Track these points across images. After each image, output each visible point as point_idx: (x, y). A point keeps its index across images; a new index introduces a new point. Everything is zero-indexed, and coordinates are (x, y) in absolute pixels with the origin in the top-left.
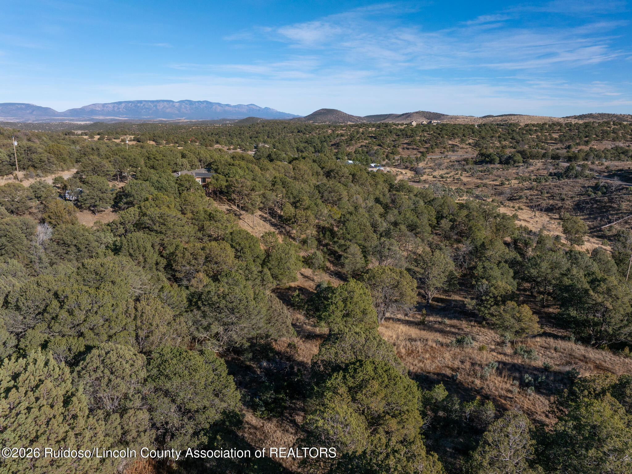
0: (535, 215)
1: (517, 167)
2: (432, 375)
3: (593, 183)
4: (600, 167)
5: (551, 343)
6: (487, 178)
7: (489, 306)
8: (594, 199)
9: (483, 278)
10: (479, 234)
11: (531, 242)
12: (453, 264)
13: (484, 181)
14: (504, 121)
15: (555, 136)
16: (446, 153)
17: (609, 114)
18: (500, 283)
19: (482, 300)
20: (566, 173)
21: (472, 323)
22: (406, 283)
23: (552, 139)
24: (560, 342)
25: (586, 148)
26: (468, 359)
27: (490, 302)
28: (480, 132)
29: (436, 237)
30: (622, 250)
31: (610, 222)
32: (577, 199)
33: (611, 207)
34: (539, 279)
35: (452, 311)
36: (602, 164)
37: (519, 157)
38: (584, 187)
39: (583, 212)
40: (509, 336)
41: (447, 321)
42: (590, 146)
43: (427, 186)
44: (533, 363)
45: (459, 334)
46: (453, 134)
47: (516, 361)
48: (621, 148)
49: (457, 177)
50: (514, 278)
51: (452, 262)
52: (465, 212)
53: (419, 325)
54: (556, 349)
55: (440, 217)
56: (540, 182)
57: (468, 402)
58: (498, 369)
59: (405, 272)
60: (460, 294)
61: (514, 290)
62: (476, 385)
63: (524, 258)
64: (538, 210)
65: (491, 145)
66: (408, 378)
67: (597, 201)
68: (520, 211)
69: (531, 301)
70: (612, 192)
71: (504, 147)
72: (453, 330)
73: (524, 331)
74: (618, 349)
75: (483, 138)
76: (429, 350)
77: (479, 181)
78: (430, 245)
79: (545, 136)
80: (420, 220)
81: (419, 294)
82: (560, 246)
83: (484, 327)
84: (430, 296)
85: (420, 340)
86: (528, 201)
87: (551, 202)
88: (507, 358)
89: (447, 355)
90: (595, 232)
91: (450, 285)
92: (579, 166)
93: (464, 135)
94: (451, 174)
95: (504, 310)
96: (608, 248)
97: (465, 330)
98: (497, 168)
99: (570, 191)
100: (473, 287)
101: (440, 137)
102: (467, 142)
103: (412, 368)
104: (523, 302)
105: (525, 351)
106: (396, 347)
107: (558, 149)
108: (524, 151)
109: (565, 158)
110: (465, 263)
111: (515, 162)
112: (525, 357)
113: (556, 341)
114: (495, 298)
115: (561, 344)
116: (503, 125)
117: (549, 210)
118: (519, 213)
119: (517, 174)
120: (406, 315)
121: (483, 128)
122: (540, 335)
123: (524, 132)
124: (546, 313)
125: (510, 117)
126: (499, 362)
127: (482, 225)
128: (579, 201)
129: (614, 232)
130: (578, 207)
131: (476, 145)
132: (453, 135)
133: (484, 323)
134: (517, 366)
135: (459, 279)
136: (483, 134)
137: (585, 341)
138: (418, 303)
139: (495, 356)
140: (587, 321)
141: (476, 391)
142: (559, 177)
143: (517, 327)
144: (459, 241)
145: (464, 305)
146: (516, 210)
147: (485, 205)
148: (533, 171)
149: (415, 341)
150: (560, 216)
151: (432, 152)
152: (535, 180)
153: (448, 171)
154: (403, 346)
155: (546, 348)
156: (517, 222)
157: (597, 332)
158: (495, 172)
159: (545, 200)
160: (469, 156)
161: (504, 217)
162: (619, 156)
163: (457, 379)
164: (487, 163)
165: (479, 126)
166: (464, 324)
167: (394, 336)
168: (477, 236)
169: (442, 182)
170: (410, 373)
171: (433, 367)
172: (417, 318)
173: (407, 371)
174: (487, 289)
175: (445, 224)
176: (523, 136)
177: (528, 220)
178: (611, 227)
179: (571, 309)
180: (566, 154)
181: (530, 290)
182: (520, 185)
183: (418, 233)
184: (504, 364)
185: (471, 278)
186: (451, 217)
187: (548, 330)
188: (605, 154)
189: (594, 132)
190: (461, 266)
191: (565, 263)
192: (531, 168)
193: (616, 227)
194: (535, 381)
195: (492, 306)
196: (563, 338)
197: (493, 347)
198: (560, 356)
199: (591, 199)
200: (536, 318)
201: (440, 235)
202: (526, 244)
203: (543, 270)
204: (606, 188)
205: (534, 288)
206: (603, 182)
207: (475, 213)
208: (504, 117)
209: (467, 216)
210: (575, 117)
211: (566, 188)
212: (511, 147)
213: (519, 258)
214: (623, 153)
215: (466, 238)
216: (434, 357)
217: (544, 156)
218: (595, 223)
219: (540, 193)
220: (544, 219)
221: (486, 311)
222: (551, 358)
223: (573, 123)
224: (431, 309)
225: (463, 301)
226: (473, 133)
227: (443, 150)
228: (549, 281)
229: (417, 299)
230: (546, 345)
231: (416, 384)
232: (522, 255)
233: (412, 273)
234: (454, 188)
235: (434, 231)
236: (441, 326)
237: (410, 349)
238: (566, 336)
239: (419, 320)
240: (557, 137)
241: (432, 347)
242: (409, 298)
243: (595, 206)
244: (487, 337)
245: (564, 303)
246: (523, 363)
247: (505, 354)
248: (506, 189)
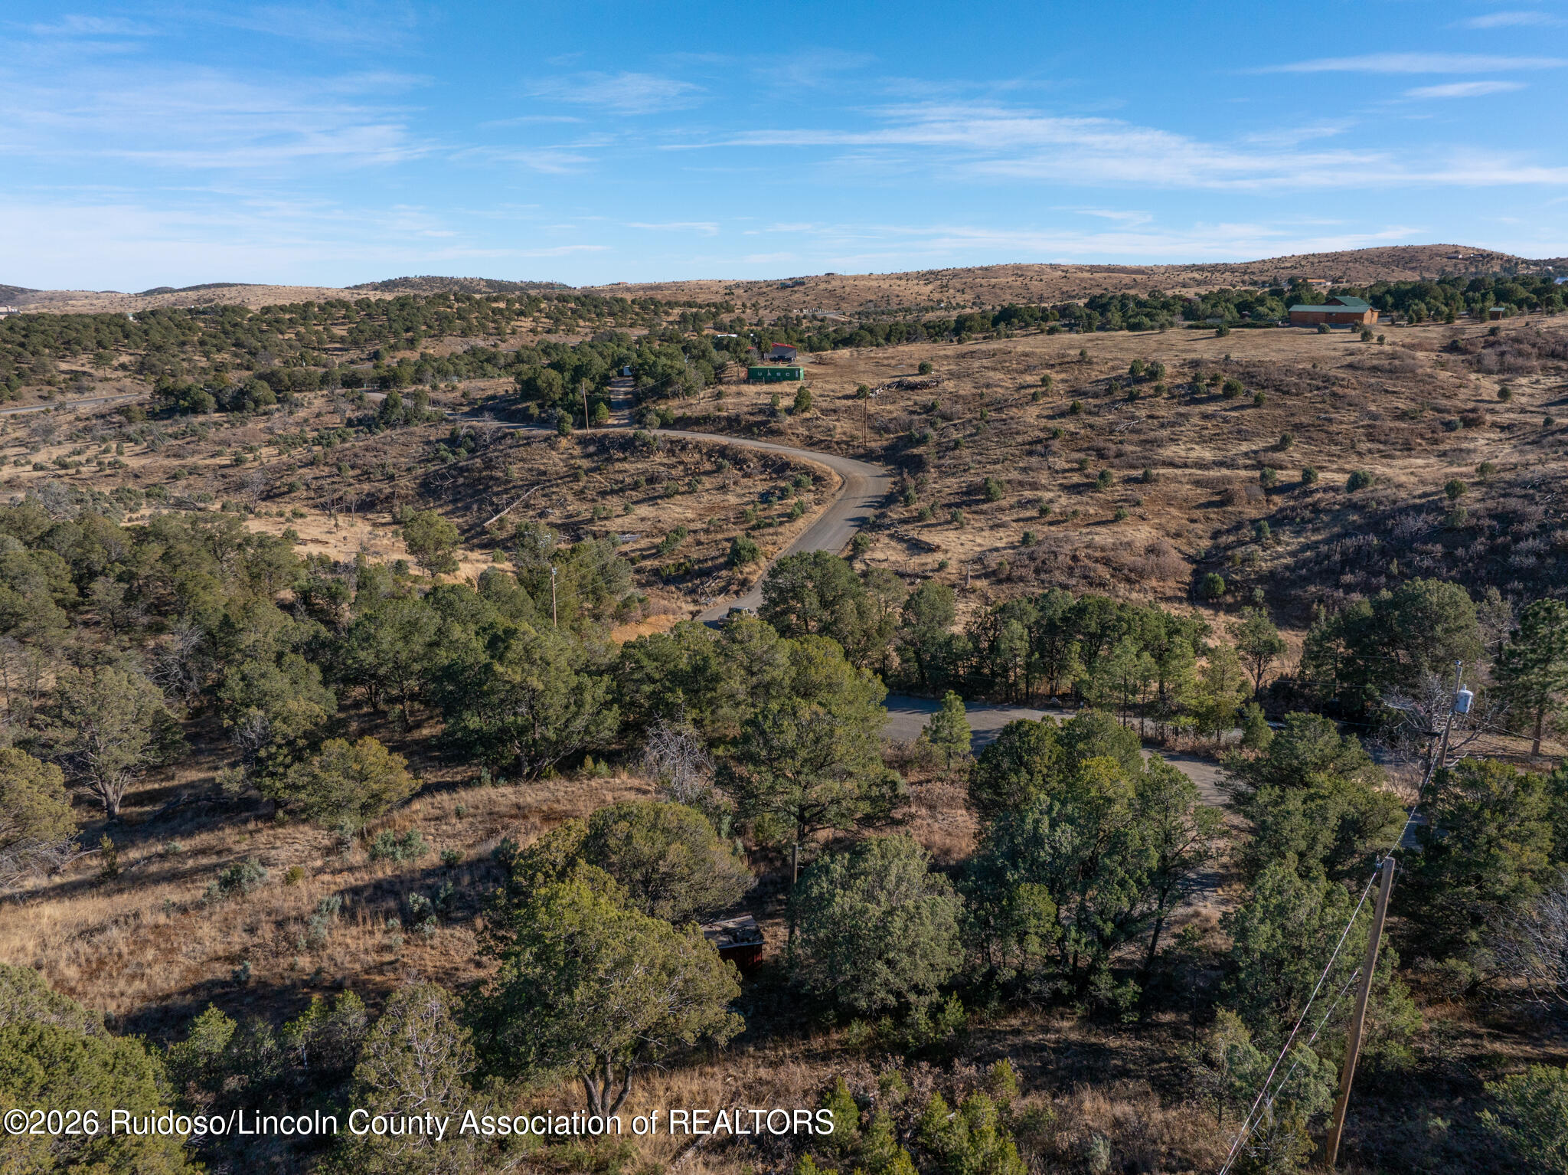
0: (336, 525)
1: (265, 414)
2: (178, 1001)
3: (444, 431)
4: (451, 395)
5: (446, 805)
6: (194, 452)
7: (281, 770)
8: (455, 467)
9: (248, 706)
10: (208, 598)
11: (342, 588)
12: (159, 692)
13: (190, 461)
14: (206, 301)
15: (340, 331)
16: (59, 398)
17: (441, 279)
18: (293, 705)
19: (259, 761)
20: (384, 417)
21: (251, 826)
22: (25, 783)
23: (333, 339)
24: (463, 793)
25: (414, 356)
26: (263, 917)
27: (281, 758)
28: (146, 332)
29: (86, 633)
30: (533, 564)
31: (497, 512)
32: (420, 471)
33: (492, 478)
34: (382, 671)
35: (189, 814)
36: (454, 388)
37: (264, 390)
38: (428, 443)
39: (440, 499)
40: (349, 822)
41: (181, 845)
42: (420, 349)
43: (21, 495)
44: (421, 864)
45: (222, 866)
46: (68, 342)
47: (380, 875)
48: (483, 351)
49: (108, 458)
50: (325, 683)
51: (155, 689)
52: (156, 550)
53: (102, 883)
54: (458, 814)
55: (84, 576)
56: (329, 445)
57: (292, 1019)
58: (343, 909)
59: (14, 751)
60: (197, 763)
61: (332, 712)
62: (303, 970)
63: (336, 630)
64: (341, 511)
65: (185, 364)
66: (108, 1036)
67: (462, 470)
68: (299, 521)
69: (377, 727)
70: (486, 447)
71: (220, 368)
72: (205, 861)
73: (380, 800)
74: (573, 767)
75: (158, 349)
76: (151, 937)
77: (176, 462)
78: (75, 658)
79: (316, 332)
80: (24, 594)
81: (78, 801)
82: (409, 584)
83: (282, 824)
84: (112, 797)
85: (116, 922)
86: (312, 494)
87: (366, 487)
88: (358, 875)
89: (207, 930)
90: (473, 537)
91: (163, 748)
92: (407, 396)
93: (100, 344)
94: (90, 453)
95: (322, 767)
96: (507, 566)
97: (236, 848)
98: (215, 423)
99: (402, 455)
100: (227, 733)
101: (27, 354)
102: (115, 363)
103: (112, 1007)
104: (362, 733)
105: (394, 844)
106: (44, 972)
107: (352, 362)
108: (273, 374)
109: (372, 381)
110: (191, 680)
111: (257, 402)
112: (399, 856)
113: (455, 796)
114: (290, 743)
115: (466, 797)
116: (204, 313)
117: (366, 506)
118: (297, 526)
119: (270, 430)
120: (54, 871)
121: (152, 321)
122: (418, 795)
123: (264, 327)
124: (416, 742)
125: (219, 291)
126: (342, 893)
127: (211, 573)
128: (426, 475)
129: (510, 529)
130: (428, 490)
131: (142, 368)
132: (68, 346)
133: (281, 813)
134: (386, 886)
135: (185, 726)
136: (156, 337)
137: (511, 773)
138: (81, 826)
139: (329, 883)
140: (503, 730)
141: (306, 984)
142: (369, 427)
143: (362, 795)
144: (158, 629)
145: (218, 787)
146: (288, 520)
147: (206, 522)
148: (306, 421)
149: (102, 929)
150: (394, 517)
151: (13, 398)
152: (317, 442)
153: (78, 446)
154: (69, 959)
155: (437, 819)
156: (297, 549)
157: (527, 746)
158: (212, 433)
159: (350, 485)
160: (130, 398)
161: (263, 542)
162: (481, 368)
163: (249, 977)
164: (184, 412)
165: (139, 316)
166: (228, 835)
167: (30, 945)
168: (205, 603)
169: (66, 479)
170: (111, 1025)
171: (176, 975)
172: (89, 867)
173: (101, 1020)
174: (264, 728)
175: (106, 590)
176: (264, 337)
177: (323, 538)
178: (501, 520)
179: (467, 715)
180: (373, 373)
181: (370, 700)
182: (285, 457)
183: (27, 635)
184: (355, 891)
185: (217, 713)
186: (119, 568)
187: (431, 777)
188: (455, 365)
189: (421, 319)
190: (181, 691)
191: (431, 619)
192: (301, 414)
193: (512, 518)
194: (433, 901)
195: (287, 767)
196: (468, 784)
197: (319, 863)
198: (472, 824)
199: (450, 467)
200: (399, 759)
201: (98, 623)
202: (333, 597)
203: (385, 646)
204: (473, 438)
205: (377, 694)
206: (464, 427)
207: (185, 547)
208: (202, 292)
209: (166, 557)
210: (375, 287)
211: (393, 451)
212: (239, 367)
213: (325, 633)
214: (488, 360)
215: (175, 617)
216: (172, 951)
217: (325, 380)
218: (470, 518)
219: (335, 470)
220: (361, 528)
221: (278, 784)
222: (454, 836)
223: (373, 299)
224: (126, 831)
225: (214, 779)
226: (127, 337)
227: (46, 388)
228: (407, 666)
229: (74, 815)
230: (438, 812)
231: (138, 1044)
232: (330, 624)
233: (37, 750)
234: (107, 491)
235: (79, 618)
236: (167, 865)
237: (94, 958)
238: (472, 778)
239: (98, 871)
240: (344, 333)
241: (157, 926)
242: (48, 822)
243: (461, 480)
244: (297, 846)
245: (450, 707)
246: (398, 873)
247: (351, 869)
248: (251, 470)
